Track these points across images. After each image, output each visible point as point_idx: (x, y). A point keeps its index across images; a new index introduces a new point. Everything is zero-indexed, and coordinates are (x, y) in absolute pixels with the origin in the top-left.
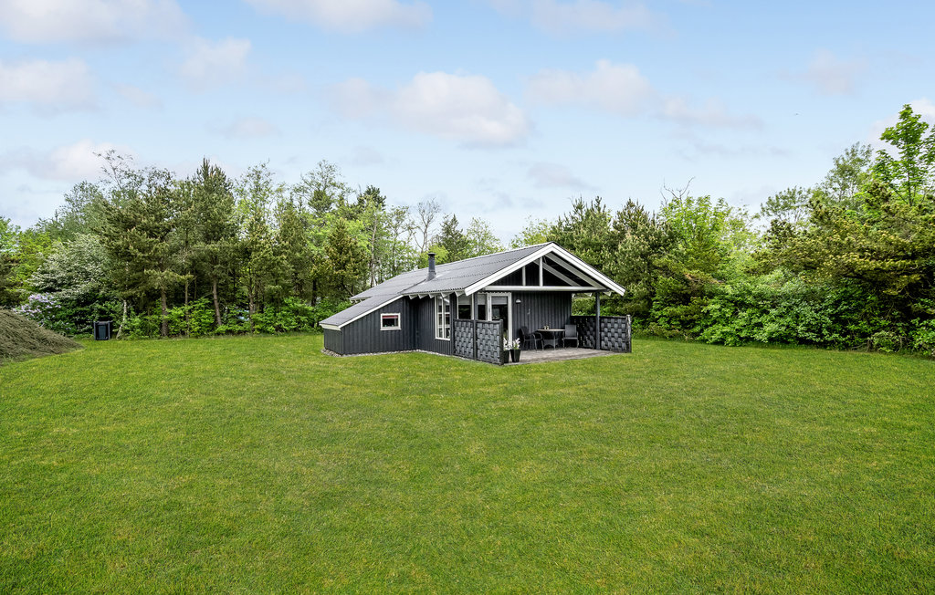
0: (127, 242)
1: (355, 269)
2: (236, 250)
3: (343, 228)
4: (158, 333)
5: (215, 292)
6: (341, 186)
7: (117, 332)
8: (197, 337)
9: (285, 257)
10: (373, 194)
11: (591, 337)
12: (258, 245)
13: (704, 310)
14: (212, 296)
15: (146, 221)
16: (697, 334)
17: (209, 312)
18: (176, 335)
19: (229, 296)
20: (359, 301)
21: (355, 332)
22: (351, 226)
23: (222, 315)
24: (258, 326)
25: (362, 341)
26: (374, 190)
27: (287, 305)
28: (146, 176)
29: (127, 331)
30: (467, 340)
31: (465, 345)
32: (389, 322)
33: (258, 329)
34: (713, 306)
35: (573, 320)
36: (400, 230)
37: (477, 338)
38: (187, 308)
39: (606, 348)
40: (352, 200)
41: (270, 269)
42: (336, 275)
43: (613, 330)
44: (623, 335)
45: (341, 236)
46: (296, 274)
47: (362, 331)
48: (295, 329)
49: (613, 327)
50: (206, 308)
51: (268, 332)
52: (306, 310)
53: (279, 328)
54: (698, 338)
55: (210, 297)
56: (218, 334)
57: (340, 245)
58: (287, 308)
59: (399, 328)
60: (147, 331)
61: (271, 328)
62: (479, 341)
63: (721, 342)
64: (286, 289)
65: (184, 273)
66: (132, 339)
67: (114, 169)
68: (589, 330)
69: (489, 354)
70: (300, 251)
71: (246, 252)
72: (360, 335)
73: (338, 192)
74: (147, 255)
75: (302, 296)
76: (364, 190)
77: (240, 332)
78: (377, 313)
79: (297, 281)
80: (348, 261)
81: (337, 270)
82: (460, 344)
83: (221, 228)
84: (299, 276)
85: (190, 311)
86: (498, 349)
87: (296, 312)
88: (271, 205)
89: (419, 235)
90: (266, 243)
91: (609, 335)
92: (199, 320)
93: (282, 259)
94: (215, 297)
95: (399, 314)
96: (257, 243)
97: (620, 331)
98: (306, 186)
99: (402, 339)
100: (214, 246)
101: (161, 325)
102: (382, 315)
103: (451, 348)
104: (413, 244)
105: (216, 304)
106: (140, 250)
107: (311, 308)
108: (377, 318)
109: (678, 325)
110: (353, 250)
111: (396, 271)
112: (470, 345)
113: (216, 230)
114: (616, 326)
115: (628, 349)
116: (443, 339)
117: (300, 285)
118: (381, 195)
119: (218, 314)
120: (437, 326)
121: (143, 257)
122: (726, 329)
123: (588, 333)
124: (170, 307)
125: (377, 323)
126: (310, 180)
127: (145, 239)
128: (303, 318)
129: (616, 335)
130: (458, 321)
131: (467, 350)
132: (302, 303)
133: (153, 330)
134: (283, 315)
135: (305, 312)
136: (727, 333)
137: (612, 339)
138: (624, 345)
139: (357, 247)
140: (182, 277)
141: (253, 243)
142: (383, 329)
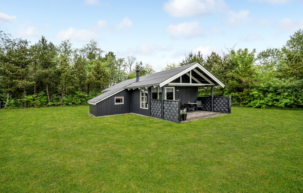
0: (5, 68)
1: (104, 80)
2: (55, 72)
3: (99, 64)
4: (22, 106)
5: (47, 89)
6: (99, 50)
7: (4, 106)
8: (39, 107)
9: (76, 75)
10: (111, 54)
11: (209, 106)
12: (64, 70)
13: (251, 94)
14: (46, 91)
15: (14, 59)
16: (246, 104)
17: (45, 97)
18: (30, 107)
19: (54, 91)
20: (105, 92)
21: (103, 105)
22: (103, 64)
23: (50, 98)
24: (65, 103)
25: (106, 109)
26: (111, 53)
27: (77, 94)
28: (16, 42)
29: (8, 105)
30: (158, 109)
31: (156, 111)
32: (118, 101)
33: (65, 104)
34: (255, 92)
35: (199, 99)
36: (121, 67)
37: (164, 109)
38: (35, 96)
39: (217, 111)
40: (103, 56)
41: (69, 80)
42: (96, 83)
43: (220, 103)
44: (227, 105)
45: (98, 67)
46: (81, 82)
47: (106, 105)
48: (80, 104)
49: (221, 102)
50: (44, 96)
51: (69, 105)
52: (85, 96)
53: (73, 103)
54: (246, 106)
55: (45, 91)
56: (49, 106)
57: (98, 71)
58: (77, 95)
59: (123, 103)
60: (17, 105)
61: (70, 103)
62: (165, 110)
63: (259, 107)
64: (76, 88)
65: (31, 81)
66: (11, 109)
67: (2, 39)
68: (207, 103)
69: (171, 117)
70: (82, 74)
71: (59, 73)
72: (105, 107)
73: (98, 52)
74: (14, 74)
75: (83, 90)
76: (108, 53)
77: (57, 105)
78: (113, 97)
79: (81, 85)
80: (101, 77)
81: (97, 80)
82: (154, 111)
83: (49, 63)
84: (81, 83)
85: (36, 97)
86: (177, 115)
87: (81, 97)
88: (72, 57)
89: (128, 69)
90: (67, 69)
91: (218, 105)
92: (40, 101)
93: (74, 76)
94: (47, 91)
95: (123, 97)
96: (63, 69)
97: (224, 103)
98: (85, 49)
99: (124, 108)
100: (46, 71)
101: (24, 103)
102: (115, 98)
103: (149, 113)
104: (126, 72)
105: (48, 94)
106: (11, 72)
107: (86, 95)
108: (113, 99)
109: (235, 100)
110: (103, 73)
111: (119, 81)
112: (159, 112)
113: (47, 65)
114: (222, 101)
115: (229, 111)
116: (144, 108)
117: (82, 86)
118: (114, 54)
119: (49, 98)
120: (141, 102)
121: (13, 74)
122: (262, 102)
123: (207, 104)
124: (27, 96)
125: (113, 101)
126: (87, 47)
127: (13, 67)
128: (83, 99)
129: (222, 105)
130: (152, 100)
131: (158, 114)
132: (83, 93)
133: (20, 105)
134: (76, 98)
135: (84, 97)
136: (262, 103)
137: (220, 107)
138: (227, 110)
139: (105, 72)
140: (31, 83)
141: (62, 69)
142: (116, 104)
